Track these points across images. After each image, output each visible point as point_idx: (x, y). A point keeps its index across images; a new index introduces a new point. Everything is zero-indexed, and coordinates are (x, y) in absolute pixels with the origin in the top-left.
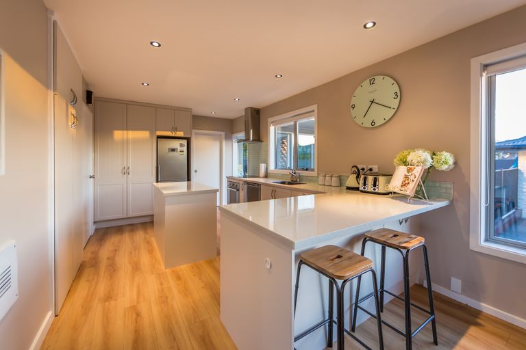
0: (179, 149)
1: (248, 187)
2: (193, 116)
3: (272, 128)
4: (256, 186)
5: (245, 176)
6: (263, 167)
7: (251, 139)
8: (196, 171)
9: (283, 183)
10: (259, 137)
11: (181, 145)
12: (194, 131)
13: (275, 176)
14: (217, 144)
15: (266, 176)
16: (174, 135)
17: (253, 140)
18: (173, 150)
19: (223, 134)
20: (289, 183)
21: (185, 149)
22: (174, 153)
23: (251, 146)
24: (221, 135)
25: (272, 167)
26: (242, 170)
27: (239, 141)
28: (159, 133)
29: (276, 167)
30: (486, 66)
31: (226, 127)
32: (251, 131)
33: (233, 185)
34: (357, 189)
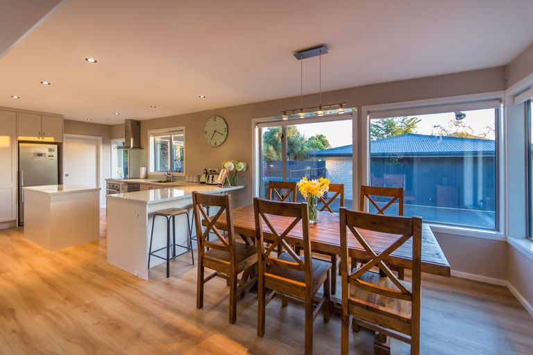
0: (48, 153)
1: (128, 187)
2: (65, 120)
3: (151, 139)
4: (136, 185)
5: (125, 178)
6: (143, 170)
7: (132, 146)
8: (67, 175)
9: (160, 182)
10: (139, 145)
11: (50, 150)
12: (65, 135)
13: (153, 177)
14: (93, 148)
15: (146, 177)
16: (41, 140)
17: (134, 148)
18: (40, 155)
19: (100, 139)
20: (165, 182)
21: (55, 154)
22: (41, 158)
23: (131, 152)
24: (97, 140)
25: (152, 170)
26: (123, 173)
27: (119, 148)
28: (21, 138)
29: (155, 170)
30: (257, 123)
31: (105, 132)
32: (132, 140)
33: (113, 187)
34: (205, 183)
